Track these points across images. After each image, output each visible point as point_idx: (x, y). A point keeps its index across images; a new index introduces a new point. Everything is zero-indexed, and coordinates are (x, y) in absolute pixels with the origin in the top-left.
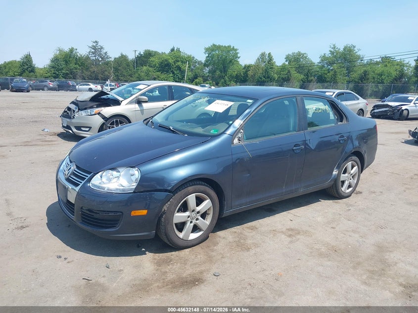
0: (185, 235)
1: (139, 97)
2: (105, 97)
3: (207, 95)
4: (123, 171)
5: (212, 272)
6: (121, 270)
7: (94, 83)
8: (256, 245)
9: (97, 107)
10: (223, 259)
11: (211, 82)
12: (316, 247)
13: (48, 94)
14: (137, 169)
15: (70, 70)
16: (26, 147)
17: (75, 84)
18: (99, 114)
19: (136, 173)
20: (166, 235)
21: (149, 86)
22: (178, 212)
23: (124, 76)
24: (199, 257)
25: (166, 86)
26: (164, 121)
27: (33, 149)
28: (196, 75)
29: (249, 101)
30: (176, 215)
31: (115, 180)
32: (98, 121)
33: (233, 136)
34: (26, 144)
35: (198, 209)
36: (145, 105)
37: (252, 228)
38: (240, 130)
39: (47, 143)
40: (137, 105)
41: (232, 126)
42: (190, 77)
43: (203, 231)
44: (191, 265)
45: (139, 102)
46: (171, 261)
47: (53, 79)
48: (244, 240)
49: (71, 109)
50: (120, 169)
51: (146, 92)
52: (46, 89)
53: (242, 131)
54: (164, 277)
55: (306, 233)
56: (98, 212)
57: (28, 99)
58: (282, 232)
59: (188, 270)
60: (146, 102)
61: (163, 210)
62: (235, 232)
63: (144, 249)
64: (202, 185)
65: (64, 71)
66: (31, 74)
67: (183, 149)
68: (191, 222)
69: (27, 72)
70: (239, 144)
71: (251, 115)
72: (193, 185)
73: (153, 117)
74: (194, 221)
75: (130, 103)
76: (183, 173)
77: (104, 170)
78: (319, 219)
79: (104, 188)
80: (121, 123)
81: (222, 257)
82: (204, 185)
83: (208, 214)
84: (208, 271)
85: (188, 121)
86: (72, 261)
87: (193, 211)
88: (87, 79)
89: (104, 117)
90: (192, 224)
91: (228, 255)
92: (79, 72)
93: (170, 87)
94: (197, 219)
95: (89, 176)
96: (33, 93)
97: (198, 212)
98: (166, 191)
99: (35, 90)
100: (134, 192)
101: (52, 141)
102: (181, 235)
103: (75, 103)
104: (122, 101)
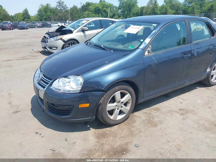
0: (114, 117)
1: (83, 28)
2: (64, 29)
3: (124, 22)
4: (72, 78)
5: (134, 143)
6: (74, 143)
7: (61, 22)
8: (161, 122)
9: (60, 35)
10: (140, 133)
11: (122, 17)
12: (202, 122)
13: (37, 30)
14: (81, 76)
15: (48, 16)
16: (23, 60)
17: (51, 24)
18: (61, 39)
19: (81, 80)
20: (102, 118)
21: (88, 21)
22: (109, 103)
23: (76, 17)
24: (124, 131)
25: (98, 20)
26: (97, 41)
27: (27, 61)
28: (114, 14)
29: (154, 25)
30: (108, 105)
31: (68, 84)
32: (61, 43)
33: (144, 50)
34: (23, 58)
35: (123, 100)
36: (87, 33)
37: (157, 110)
38: (149, 45)
39: (34, 57)
40: (82, 33)
41: (143, 44)
42: (111, 15)
43: (126, 114)
44: (120, 138)
45: (83, 31)
46: (106, 134)
47: (39, 22)
48: (153, 118)
49: (46, 37)
50: (70, 77)
51: (87, 25)
52: (36, 27)
53: (150, 46)
54: (102, 148)
55: (192, 111)
56: (58, 106)
57: (27, 33)
58: (176, 112)
59: (117, 142)
60: (87, 30)
61: (100, 102)
62: (146, 113)
63: (89, 126)
64: (124, 85)
65: (45, 17)
66: (29, 19)
67: (110, 62)
68: (118, 109)
69: (26, 19)
70: (149, 55)
71: (156, 35)
72: (118, 85)
73: (90, 39)
74: (120, 108)
75: (78, 31)
76: (111, 78)
77: (60, 78)
78: (199, 101)
79: (60, 90)
80: (74, 44)
81: (140, 132)
82: (126, 85)
83: (129, 103)
84: (131, 142)
85: (112, 41)
86: (44, 136)
87: (119, 102)
88: (57, 20)
89: (64, 41)
90: (119, 110)
91: (143, 130)
92: (52, 17)
93: (100, 21)
94: (122, 107)
95: (51, 81)
96: (30, 30)
97: (122, 103)
98: (101, 91)
99: (31, 28)
100: (80, 92)
101: (37, 56)
102: (112, 117)
103: (48, 33)
104: (73, 31)
